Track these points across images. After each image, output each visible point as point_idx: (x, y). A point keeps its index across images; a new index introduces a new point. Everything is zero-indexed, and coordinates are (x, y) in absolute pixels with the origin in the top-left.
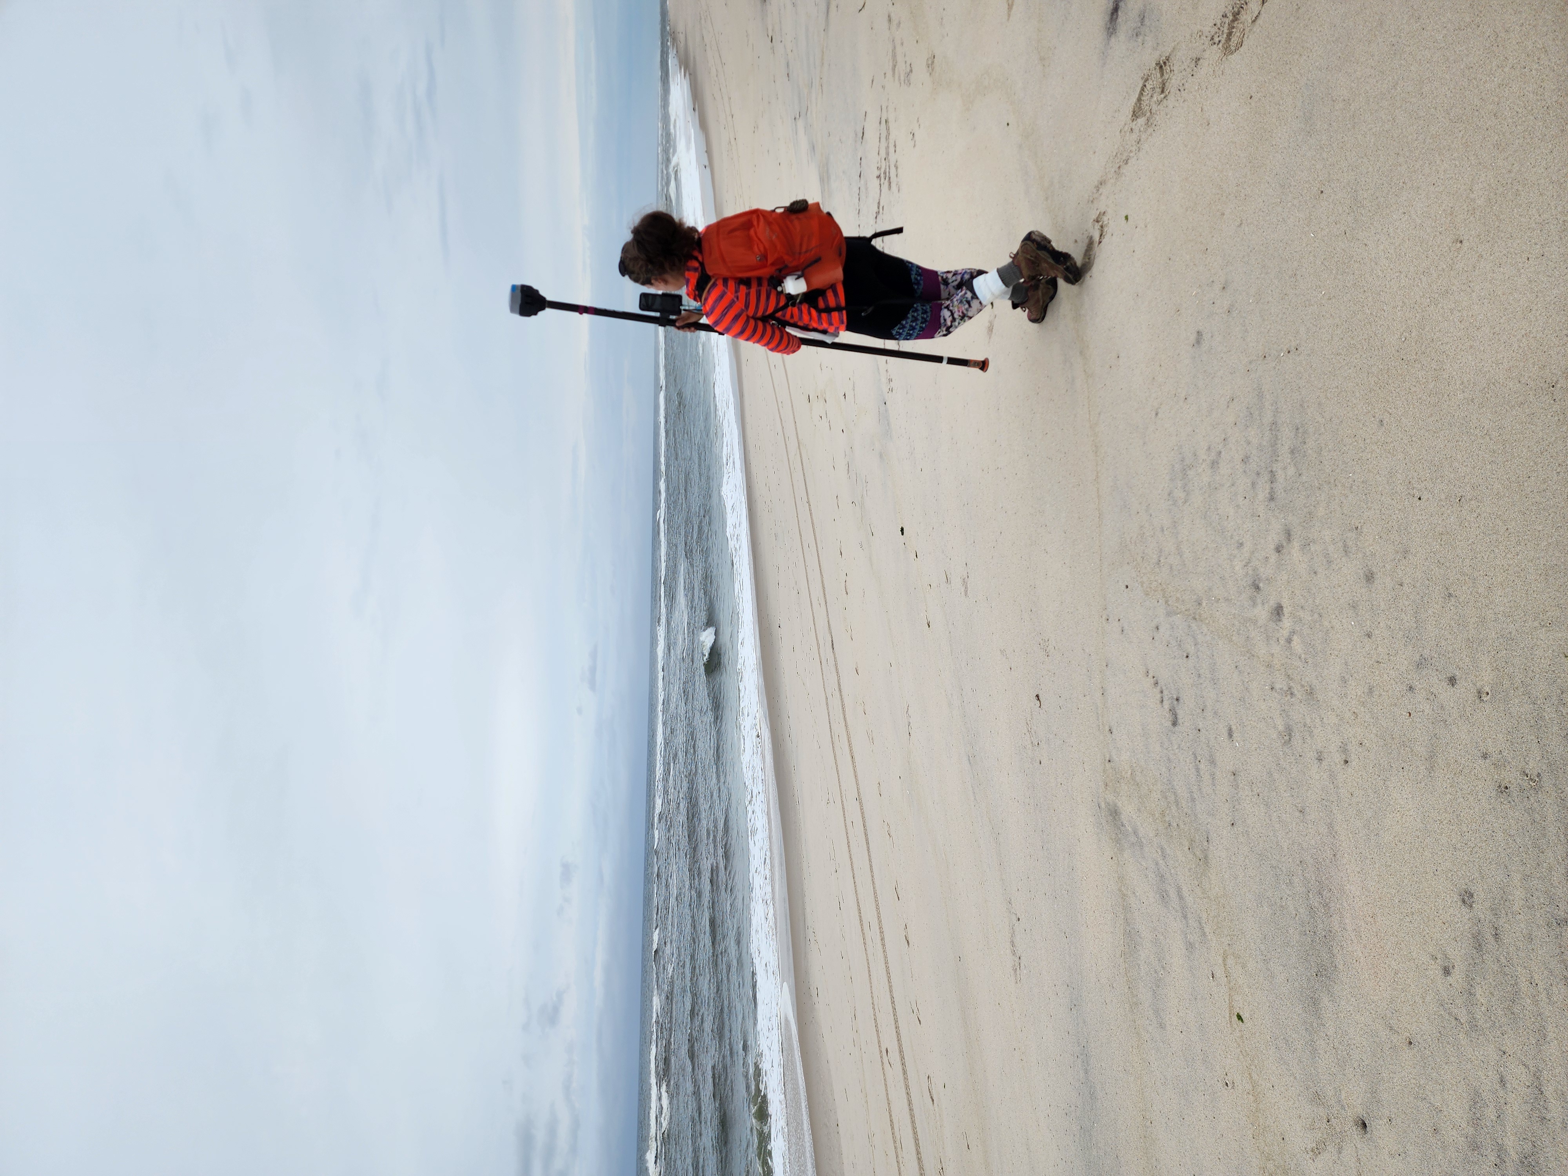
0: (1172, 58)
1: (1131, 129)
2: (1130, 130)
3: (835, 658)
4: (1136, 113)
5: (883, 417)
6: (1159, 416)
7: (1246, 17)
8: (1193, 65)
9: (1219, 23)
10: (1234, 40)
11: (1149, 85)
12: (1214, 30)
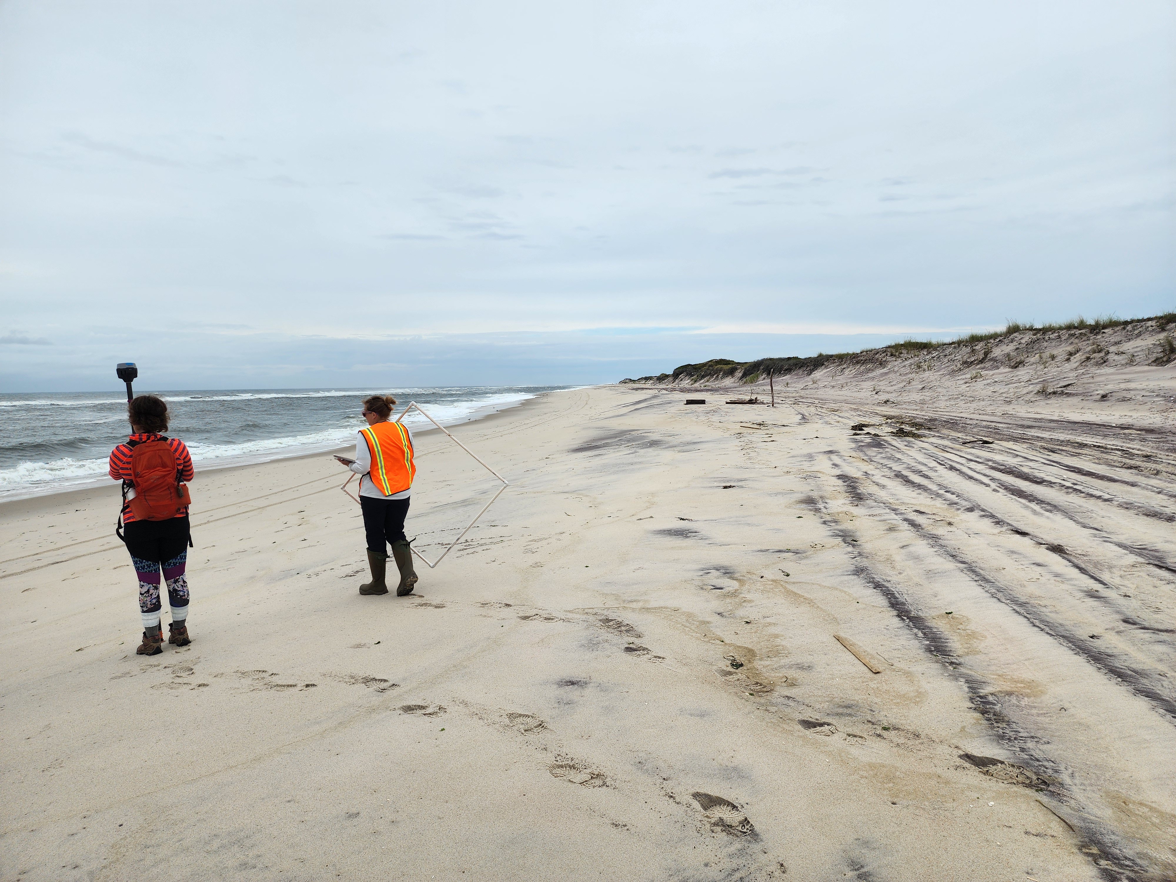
0: (546, 731)
1: (502, 716)
2: (501, 714)
3: (42, 567)
4: (512, 716)
5: (286, 574)
6: (288, 804)
7: (572, 775)
8: (543, 747)
9: (568, 757)
10: (559, 771)
11: (529, 720)
12: (563, 755)
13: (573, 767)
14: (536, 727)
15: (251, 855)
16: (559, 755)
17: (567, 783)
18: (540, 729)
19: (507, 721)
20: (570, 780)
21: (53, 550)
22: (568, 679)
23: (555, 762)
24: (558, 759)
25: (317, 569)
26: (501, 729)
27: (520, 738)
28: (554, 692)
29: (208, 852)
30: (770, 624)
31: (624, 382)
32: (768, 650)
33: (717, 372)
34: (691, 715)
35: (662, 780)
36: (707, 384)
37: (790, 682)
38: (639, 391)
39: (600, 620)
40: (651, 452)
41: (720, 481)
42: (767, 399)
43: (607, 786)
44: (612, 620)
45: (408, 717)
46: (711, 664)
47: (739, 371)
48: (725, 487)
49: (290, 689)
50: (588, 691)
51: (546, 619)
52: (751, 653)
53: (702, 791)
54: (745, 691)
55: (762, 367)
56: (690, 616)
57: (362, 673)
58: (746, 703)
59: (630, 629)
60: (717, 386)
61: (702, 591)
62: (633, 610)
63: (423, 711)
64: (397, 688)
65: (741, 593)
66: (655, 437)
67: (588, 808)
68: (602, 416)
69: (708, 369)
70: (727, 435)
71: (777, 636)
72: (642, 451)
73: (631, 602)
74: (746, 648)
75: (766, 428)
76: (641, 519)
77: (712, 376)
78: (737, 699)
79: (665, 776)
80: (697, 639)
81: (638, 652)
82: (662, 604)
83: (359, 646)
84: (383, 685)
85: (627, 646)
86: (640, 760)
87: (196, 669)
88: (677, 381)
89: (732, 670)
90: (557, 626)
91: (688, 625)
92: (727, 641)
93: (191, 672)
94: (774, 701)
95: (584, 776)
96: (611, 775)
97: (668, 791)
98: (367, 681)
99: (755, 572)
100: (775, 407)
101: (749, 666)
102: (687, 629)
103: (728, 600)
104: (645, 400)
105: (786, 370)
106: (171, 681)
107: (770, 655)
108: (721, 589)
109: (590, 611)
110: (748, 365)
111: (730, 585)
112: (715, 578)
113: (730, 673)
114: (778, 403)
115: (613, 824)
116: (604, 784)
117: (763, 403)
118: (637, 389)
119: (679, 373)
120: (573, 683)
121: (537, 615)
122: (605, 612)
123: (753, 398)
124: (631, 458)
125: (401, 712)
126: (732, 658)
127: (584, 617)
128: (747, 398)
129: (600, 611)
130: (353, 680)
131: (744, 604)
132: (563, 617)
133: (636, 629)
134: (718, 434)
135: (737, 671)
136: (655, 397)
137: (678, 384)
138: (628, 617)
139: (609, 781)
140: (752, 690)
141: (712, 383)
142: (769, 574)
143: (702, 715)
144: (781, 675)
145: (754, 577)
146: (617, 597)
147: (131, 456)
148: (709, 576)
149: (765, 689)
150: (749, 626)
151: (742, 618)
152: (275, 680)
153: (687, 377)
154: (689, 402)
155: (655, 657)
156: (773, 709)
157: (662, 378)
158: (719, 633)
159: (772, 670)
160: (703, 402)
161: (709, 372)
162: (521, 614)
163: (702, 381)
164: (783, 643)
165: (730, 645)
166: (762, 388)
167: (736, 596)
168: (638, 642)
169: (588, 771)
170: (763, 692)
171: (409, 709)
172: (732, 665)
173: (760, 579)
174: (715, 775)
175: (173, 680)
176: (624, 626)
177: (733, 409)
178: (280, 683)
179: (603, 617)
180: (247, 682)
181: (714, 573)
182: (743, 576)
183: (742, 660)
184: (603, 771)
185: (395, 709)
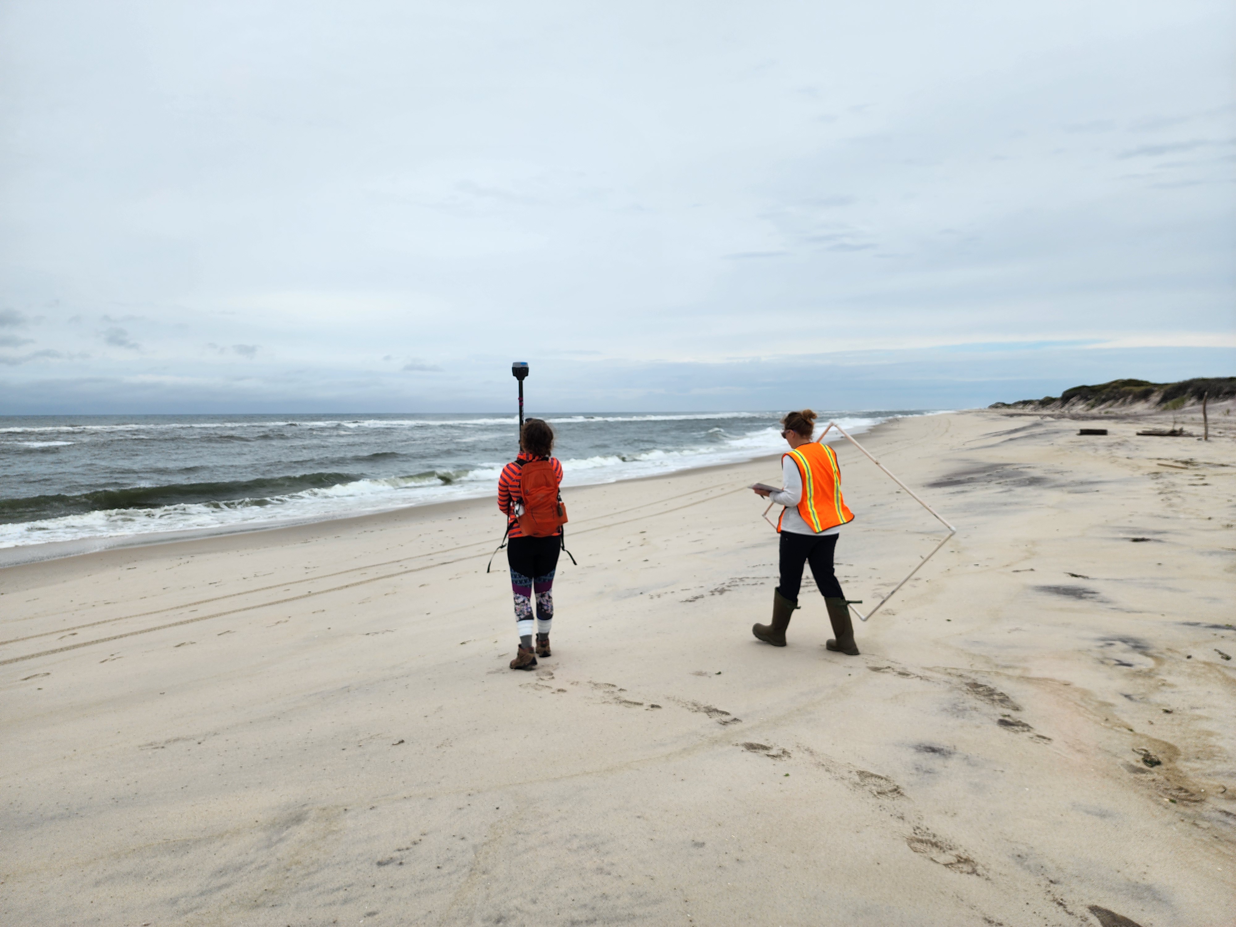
0: (902, 798)
2: (851, 771)
3: (434, 566)
4: (862, 774)
5: (631, 593)
6: (638, 819)
7: (934, 853)
8: (899, 815)
9: (929, 832)
10: (918, 846)
11: (882, 782)
12: (924, 828)
13: (935, 845)
14: (891, 791)
15: (606, 861)
16: (918, 828)
17: (927, 862)
18: (895, 795)
19: (857, 779)
20: (932, 859)
21: (442, 552)
22: (927, 745)
23: (914, 835)
24: (917, 832)
25: (659, 591)
26: (851, 787)
27: (872, 801)
28: (911, 757)
29: (569, 850)
30: (1200, 718)
31: (996, 406)
32: (1197, 749)
33: (1124, 395)
34: (1088, 812)
35: (1048, 883)
36: (1110, 410)
37: (1230, 794)
38: (1015, 418)
39: (967, 684)
40: (1031, 491)
41: (1128, 532)
42: (1199, 430)
43: (978, 875)
44: (981, 686)
45: (749, 754)
46: (1115, 755)
47: (1156, 394)
48: (1136, 540)
49: (637, 706)
50: (953, 763)
51: (900, 673)
52: (1173, 751)
53: (1103, 905)
54: (1163, 795)
55: (1190, 390)
56: (1085, 693)
57: (704, 702)
58: (1166, 811)
59: (1004, 699)
60: (1124, 412)
61: (1102, 666)
62: (1009, 677)
63: (766, 752)
64: (739, 724)
65: (1158, 674)
66: (1037, 473)
67: (954, 895)
68: (968, 446)
69: (1111, 392)
70: (1138, 474)
71: (1210, 734)
72: (1019, 490)
73: (1006, 667)
74: (1166, 743)
75: (1196, 467)
76: (1017, 571)
77: (1117, 400)
78: (1152, 805)
79: (1052, 879)
80: (1096, 722)
81: (1016, 728)
82: (1046, 674)
83: (700, 674)
84: (725, 718)
85: (1001, 718)
86: (1019, 853)
87: (556, 673)
88: (1067, 406)
89: (1144, 767)
90: (913, 683)
91: (1083, 704)
92: (1137, 730)
93: (551, 677)
94: (1206, 815)
95: (949, 857)
96: (983, 863)
97: (1057, 896)
98: (710, 711)
99: (1179, 650)
100: (1210, 441)
101: (1170, 766)
102: (1082, 709)
103: (1140, 681)
104: (1023, 429)
105: (1227, 393)
106: (535, 682)
107: (1200, 755)
108: (1129, 665)
109: (954, 671)
110: (1169, 387)
111: (1143, 662)
112: (1119, 651)
113: (1142, 771)
114: (1214, 436)
115: (986, 919)
116: (974, 872)
117: (1190, 435)
118: (1012, 415)
119: (1069, 396)
120: (933, 750)
121: (889, 667)
122: (973, 676)
123: (1177, 428)
124: (1004, 498)
125: (744, 749)
126: (1144, 752)
127: (946, 678)
128: (1168, 428)
129: (965, 674)
130: (696, 707)
131: (1164, 688)
132: (920, 674)
133: (1013, 700)
134: (1125, 473)
135: (1151, 769)
136: (1037, 425)
137: (1069, 409)
138: (1003, 685)
139: (979, 869)
140: (1173, 796)
141: (1117, 409)
142: (1199, 655)
143: (1103, 815)
144: (1216, 783)
145: (1177, 656)
146: (987, 660)
147: (520, 474)
148: (1112, 648)
149: (1192, 798)
150: (1169, 717)
151: (1159, 705)
152: (624, 696)
153: (1081, 402)
154: (1084, 432)
155: (1039, 736)
156: (1205, 825)
157: (1046, 402)
158: (1126, 719)
159: (1204, 775)
160: (1103, 432)
161: (1112, 395)
162: (871, 665)
163: (1102, 407)
164: (1221, 743)
165: (1142, 736)
166: (1190, 416)
167: (1150, 677)
168: (1015, 716)
169: (954, 853)
170: (1189, 800)
171: (751, 747)
172: (1145, 761)
173: (1185, 659)
174: (1121, 890)
175: (537, 682)
176: (998, 695)
177: (1147, 441)
178: (628, 699)
179: (969, 681)
180: (599, 693)
181: (1120, 645)
182: (1161, 653)
183: (1160, 757)
184: (973, 856)
185: (737, 745)
